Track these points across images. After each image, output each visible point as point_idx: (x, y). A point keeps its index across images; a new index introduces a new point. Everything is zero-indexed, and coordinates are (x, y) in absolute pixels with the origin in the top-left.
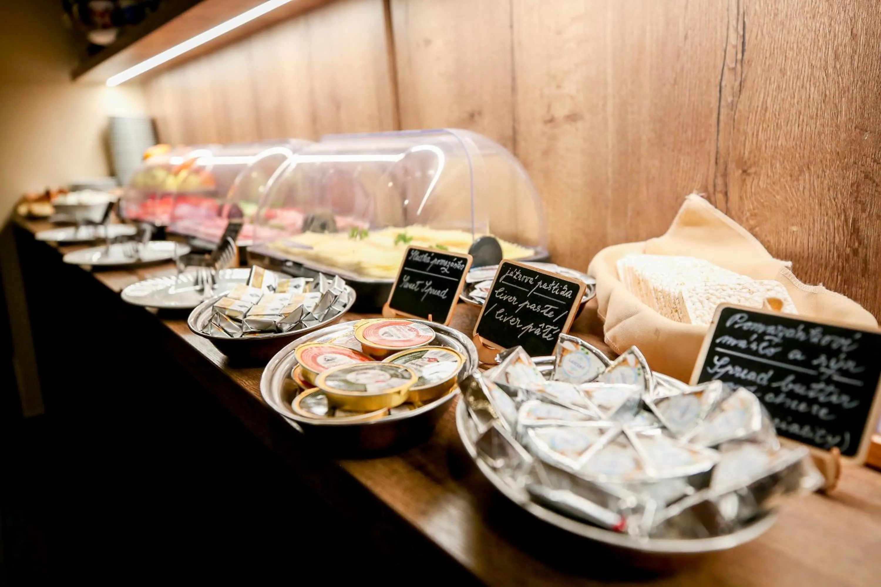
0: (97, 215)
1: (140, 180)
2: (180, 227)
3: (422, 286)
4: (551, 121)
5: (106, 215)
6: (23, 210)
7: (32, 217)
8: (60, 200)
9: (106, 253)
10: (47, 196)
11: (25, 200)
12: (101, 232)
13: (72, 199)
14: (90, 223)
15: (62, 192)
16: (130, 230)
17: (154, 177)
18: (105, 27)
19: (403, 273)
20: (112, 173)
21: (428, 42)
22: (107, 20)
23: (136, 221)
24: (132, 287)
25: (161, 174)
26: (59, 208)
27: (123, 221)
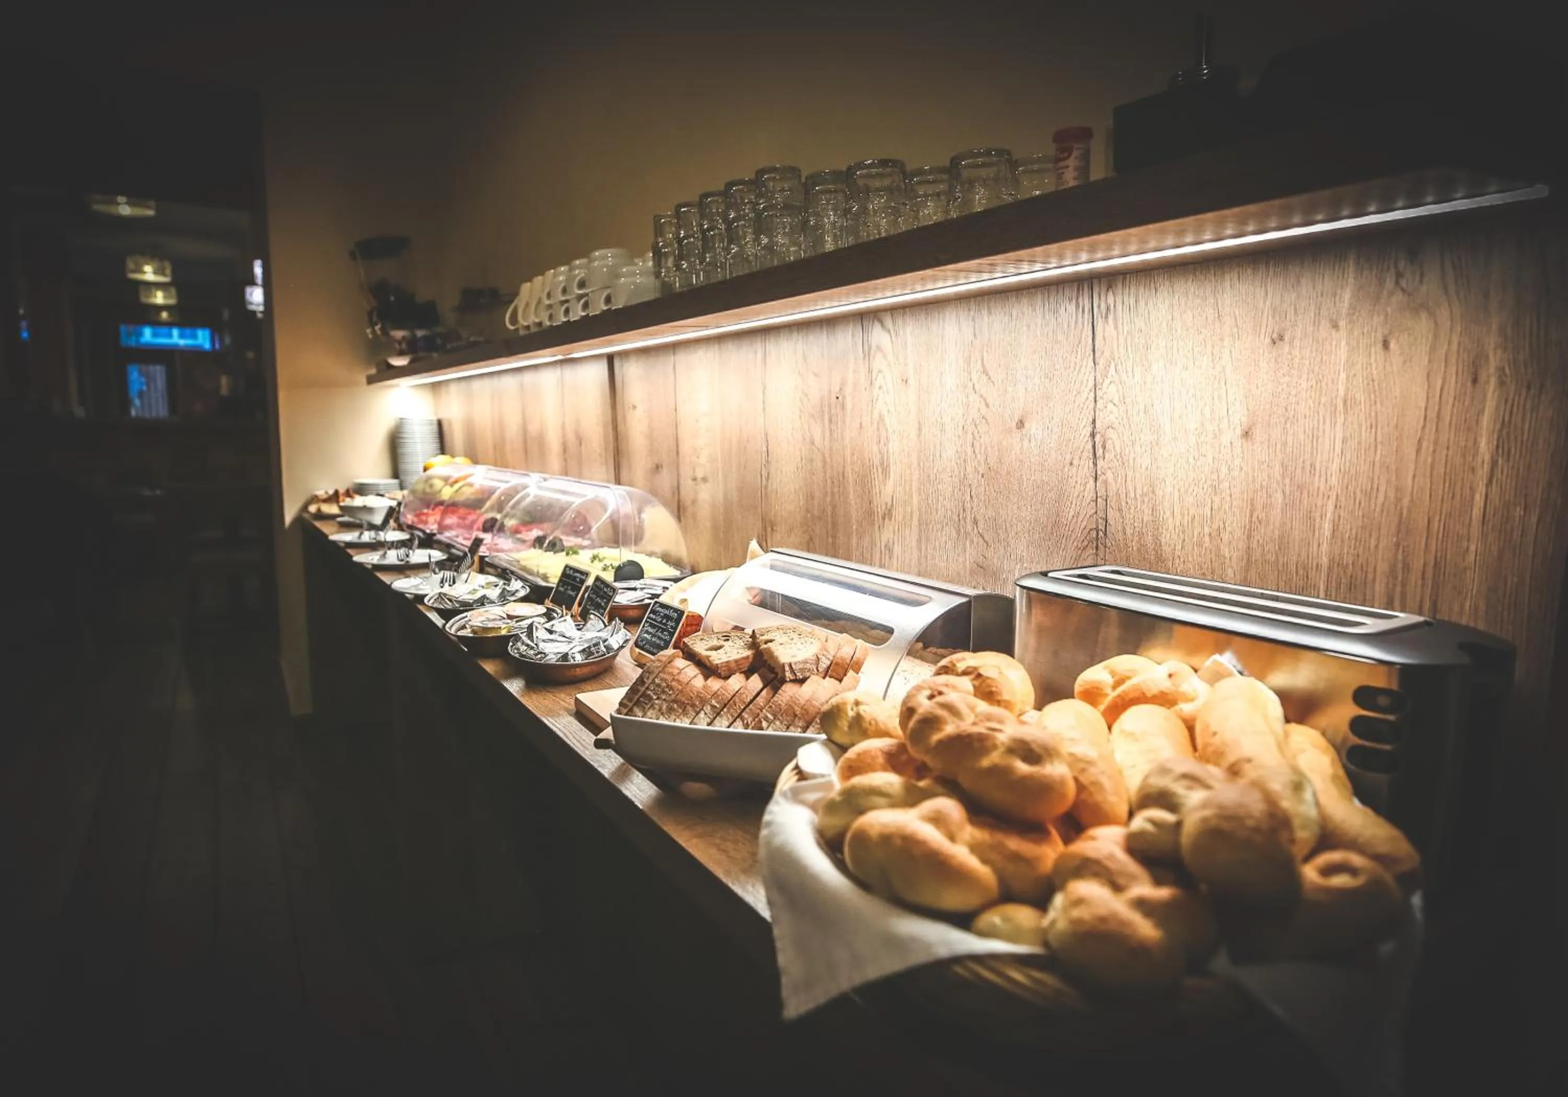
0: (378, 519)
1: (420, 487)
2: (444, 537)
3: (566, 589)
4: (695, 479)
5: (386, 522)
6: (313, 509)
7: (320, 516)
8: (348, 502)
9: (384, 556)
10: (334, 498)
11: (314, 499)
12: (383, 536)
13: (358, 501)
14: (372, 527)
15: (348, 494)
16: (403, 536)
17: (431, 486)
18: (401, 353)
19: (560, 580)
20: (396, 474)
21: (634, 407)
22: (404, 346)
23: (411, 527)
24: (399, 581)
25: (438, 484)
26: (345, 510)
27: (400, 528)
